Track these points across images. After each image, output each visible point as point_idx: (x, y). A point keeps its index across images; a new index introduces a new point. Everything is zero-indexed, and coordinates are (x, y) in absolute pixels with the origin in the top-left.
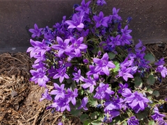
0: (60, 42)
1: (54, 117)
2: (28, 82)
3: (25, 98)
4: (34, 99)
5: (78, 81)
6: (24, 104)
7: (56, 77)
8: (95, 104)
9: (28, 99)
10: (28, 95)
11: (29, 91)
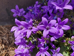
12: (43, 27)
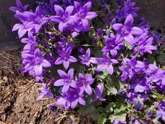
0: (60, 11)
1: (56, 120)
2: (13, 82)
3: (12, 103)
4: (25, 102)
5: (88, 64)
6: (12, 112)
7: (58, 62)
8: (114, 91)
9: (16, 105)
10: (15, 99)
11: (17, 94)
12: (57, 18)
